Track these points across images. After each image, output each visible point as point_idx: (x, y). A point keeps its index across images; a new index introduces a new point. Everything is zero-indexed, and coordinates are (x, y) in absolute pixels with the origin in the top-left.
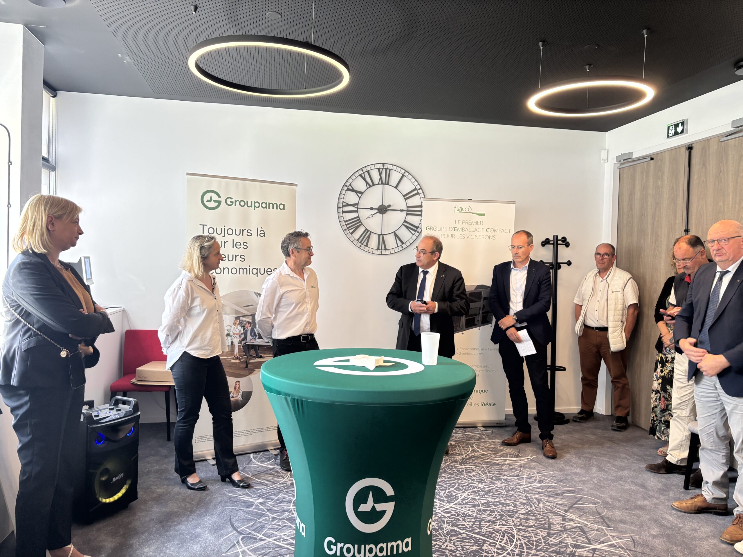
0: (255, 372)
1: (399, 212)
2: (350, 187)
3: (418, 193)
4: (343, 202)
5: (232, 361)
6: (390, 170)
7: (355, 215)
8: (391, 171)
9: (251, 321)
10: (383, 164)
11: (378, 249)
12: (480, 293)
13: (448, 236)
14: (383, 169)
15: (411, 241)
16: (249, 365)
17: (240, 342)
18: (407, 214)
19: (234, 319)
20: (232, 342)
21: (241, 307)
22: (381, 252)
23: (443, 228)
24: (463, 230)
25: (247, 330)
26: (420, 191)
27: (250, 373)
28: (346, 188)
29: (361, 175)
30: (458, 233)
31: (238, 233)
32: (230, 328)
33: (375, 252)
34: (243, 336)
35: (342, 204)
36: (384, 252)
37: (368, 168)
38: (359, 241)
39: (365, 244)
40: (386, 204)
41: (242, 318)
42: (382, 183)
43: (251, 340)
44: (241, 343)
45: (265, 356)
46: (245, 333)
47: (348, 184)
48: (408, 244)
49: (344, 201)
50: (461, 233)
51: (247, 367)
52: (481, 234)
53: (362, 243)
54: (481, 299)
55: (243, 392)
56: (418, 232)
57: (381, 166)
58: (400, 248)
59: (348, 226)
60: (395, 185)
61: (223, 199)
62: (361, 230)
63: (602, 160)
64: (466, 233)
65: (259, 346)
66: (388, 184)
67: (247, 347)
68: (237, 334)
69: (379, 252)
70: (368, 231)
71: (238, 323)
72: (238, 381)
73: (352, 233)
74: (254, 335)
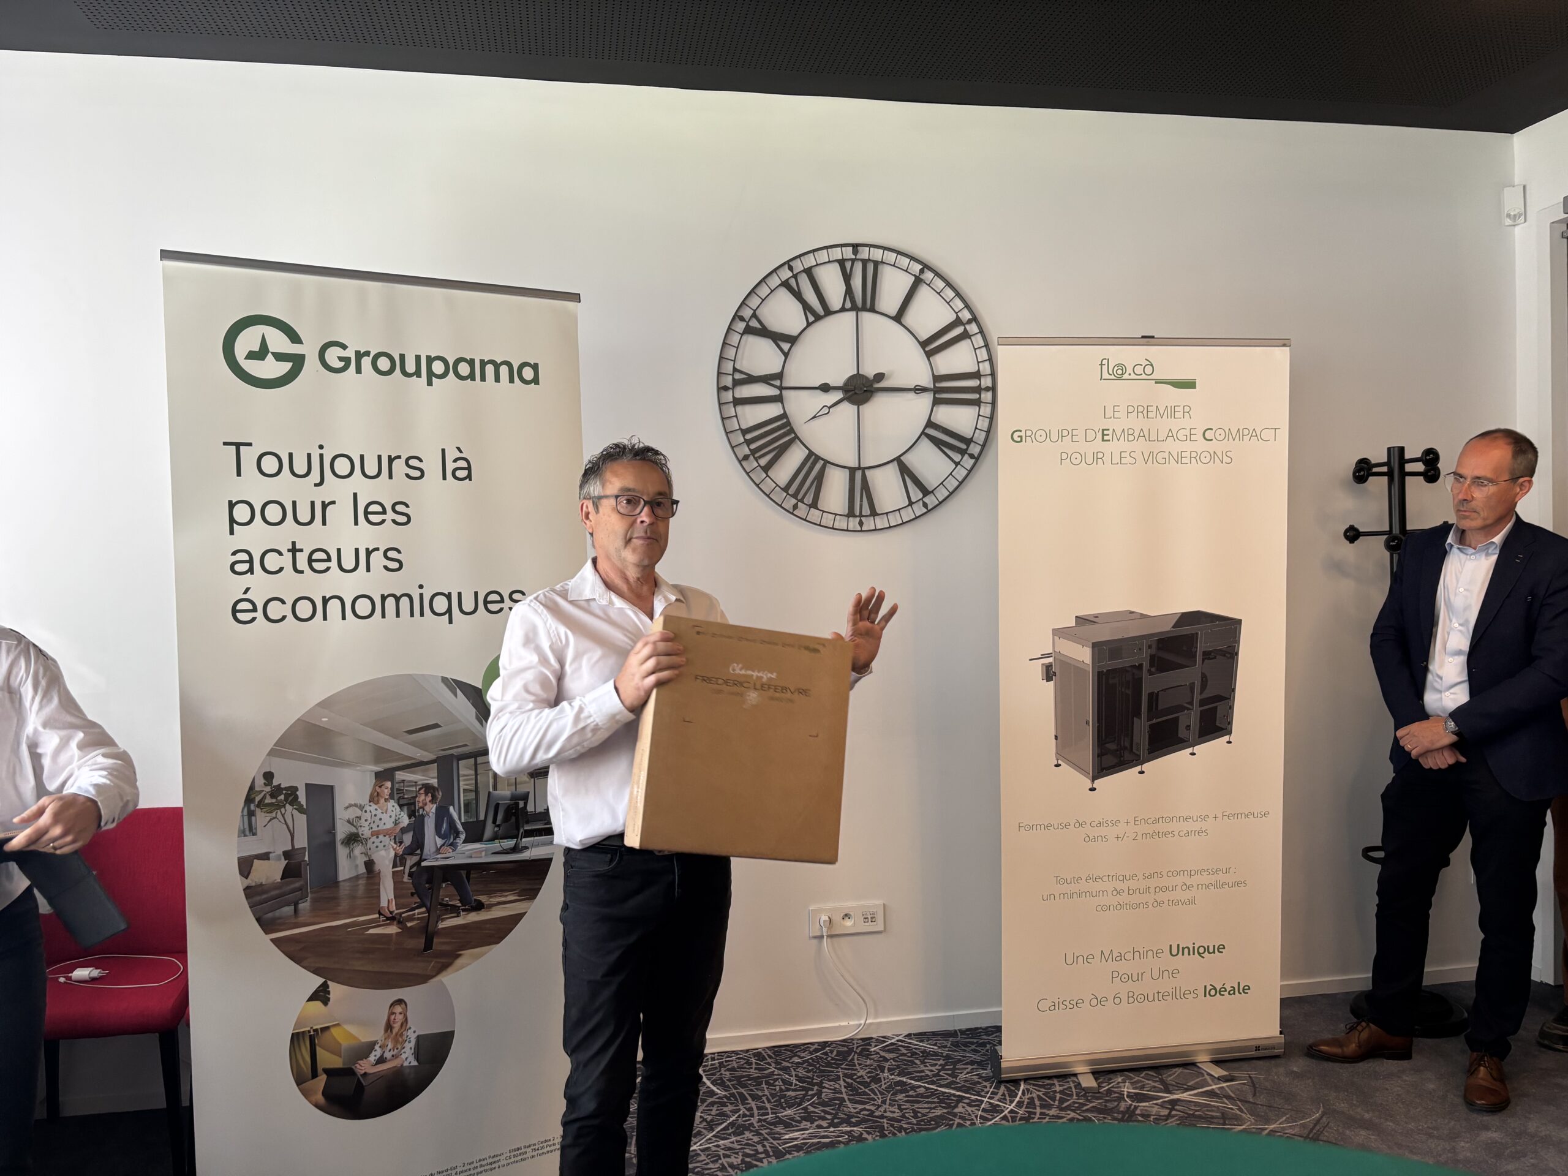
0: (459, 962)
1: (912, 395)
2: (754, 323)
3: (965, 335)
4: (735, 370)
5: (371, 931)
6: (876, 264)
7: (772, 411)
8: (880, 267)
9: (434, 782)
10: (855, 247)
11: (851, 514)
12: (1191, 639)
13: (1084, 457)
14: (853, 261)
15: (952, 484)
16: (435, 940)
17: (399, 860)
18: (936, 402)
19: (370, 781)
20: (369, 864)
21: (395, 737)
22: (861, 524)
23: (1065, 433)
24: (1131, 438)
25: (422, 817)
26: (973, 328)
27: (443, 968)
28: (740, 326)
29: (785, 284)
30: (1114, 447)
31: (371, 470)
32: (358, 812)
33: (841, 523)
34: (408, 839)
35: (730, 378)
36: (869, 524)
37: (809, 261)
38: (792, 491)
39: (809, 499)
40: (869, 371)
41: (400, 776)
42: (854, 308)
43: (438, 851)
44: (403, 864)
45: (495, 900)
46: (417, 827)
47: (747, 313)
48: (942, 494)
49: (738, 367)
50: (1123, 445)
51: (428, 945)
52: (1188, 446)
53: (800, 497)
54: (1193, 656)
55: (418, 1037)
56: (972, 456)
57: (848, 253)
58: (919, 509)
59: (753, 446)
60: (893, 313)
61: (309, 349)
62: (794, 458)
63: (1509, 216)
64: (1140, 446)
65: (469, 868)
66: (872, 310)
67: (425, 877)
68: (386, 833)
69: (854, 523)
70: (818, 458)
71: (386, 792)
72: (400, 1002)
73: (766, 469)
74: (448, 833)
